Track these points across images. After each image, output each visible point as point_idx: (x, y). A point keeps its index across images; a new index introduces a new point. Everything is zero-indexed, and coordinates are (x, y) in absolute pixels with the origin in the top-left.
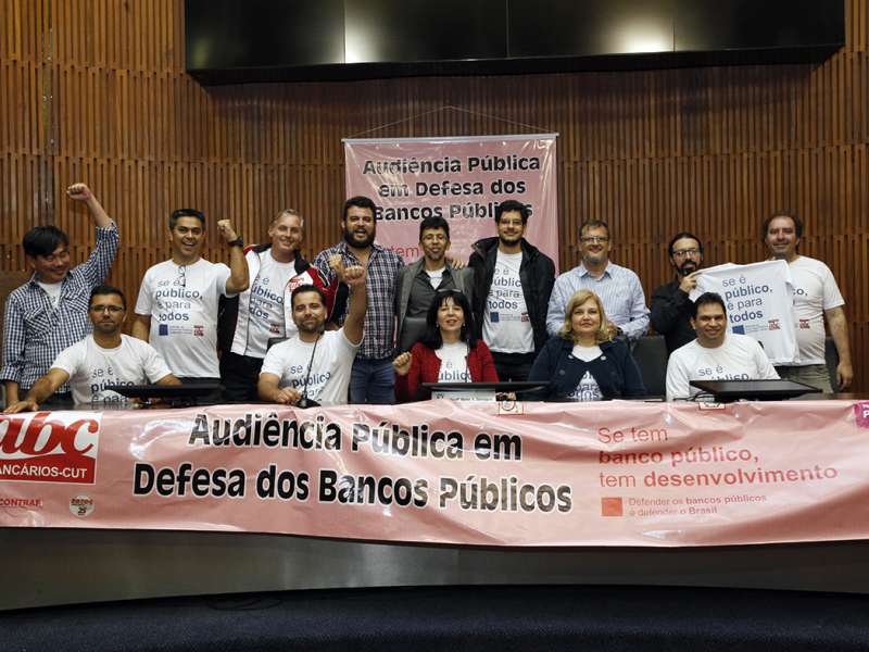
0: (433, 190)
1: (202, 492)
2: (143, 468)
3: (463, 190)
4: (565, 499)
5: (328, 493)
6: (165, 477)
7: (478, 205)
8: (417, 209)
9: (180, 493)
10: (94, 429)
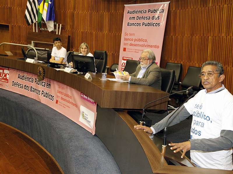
0: (140, 18)
1: (19, 87)
2: (13, 82)
3: (146, 19)
4: (53, 98)
5: (31, 90)
6: (15, 84)
7: (148, 23)
8: (136, 23)
9: (17, 87)
10: (8, 75)
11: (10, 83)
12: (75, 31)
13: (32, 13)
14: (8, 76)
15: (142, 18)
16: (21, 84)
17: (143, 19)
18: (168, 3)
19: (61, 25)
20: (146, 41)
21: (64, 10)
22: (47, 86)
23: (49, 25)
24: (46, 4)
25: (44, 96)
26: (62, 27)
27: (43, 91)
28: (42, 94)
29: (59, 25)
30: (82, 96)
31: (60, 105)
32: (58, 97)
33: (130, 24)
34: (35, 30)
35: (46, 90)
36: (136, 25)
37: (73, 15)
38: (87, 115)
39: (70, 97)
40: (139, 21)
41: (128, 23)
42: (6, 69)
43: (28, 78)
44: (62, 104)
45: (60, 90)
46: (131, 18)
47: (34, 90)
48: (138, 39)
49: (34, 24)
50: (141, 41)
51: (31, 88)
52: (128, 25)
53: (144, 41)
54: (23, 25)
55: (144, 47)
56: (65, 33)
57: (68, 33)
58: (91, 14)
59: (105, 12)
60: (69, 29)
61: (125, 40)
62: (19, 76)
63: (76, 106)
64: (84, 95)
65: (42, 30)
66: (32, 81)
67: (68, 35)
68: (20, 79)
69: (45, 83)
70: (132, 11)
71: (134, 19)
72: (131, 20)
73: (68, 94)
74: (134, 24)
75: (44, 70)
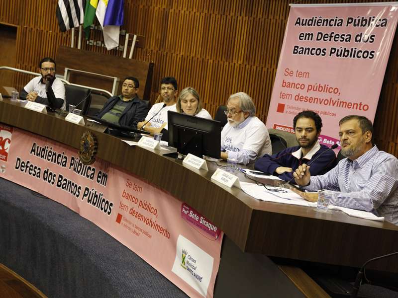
0: (325, 37)
1: (30, 174)
2: (19, 159)
3: (340, 39)
4: (110, 209)
5: (59, 184)
6: (23, 165)
7: (345, 49)
8: (314, 49)
9: (26, 172)
10: (9, 142)
11: (11, 162)
12: (167, 53)
14: (7, 146)
15: (331, 37)
16: (36, 168)
17: (333, 38)
19: (135, 37)
20: (336, 91)
21: (147, 5)
22: (99, 179)
23: (110, 35)
26: (136, 43)
27: (87, 189)
28: (85, 195)
29: (131, 37)
30: (186, 212)
31: (125, 226)
32: (122, 206)
33: (299, 50)
34: (75, 43)
35: (95, 187)
36: (314, 52)
37: (165, 17)
39: (152, 210)
40: (321, 44)
41: (295, 47)
42: (6, 130)
43: (55, 154)
44: (131, 226)
45: (131, 191)
46: (302, 35)
47: (66, 184)
48: (317, 86)
49: (75, 31)
50: (324, 91)
51: (60, 179)
52: (296, 51)
53: (332, 92)
54: (50, 30)
55: (330, 105)
56: (142, 56)
57: (150, 57)
58: (207, 18)
59: (240, 16)
60: (152, 48)
61: (283, 86)
62: (34, 149)
63: (168, 234)
64: (191, 211)
65: (91, 46)
66: (64, 163)
67: (149, 62)
68: (35, 154)
69: (93, 171)
70: (306, 20)
71: (311, 39)
72: (302, 39)
73: (148, 203)
74: (309, 51)
75: (96, 142)
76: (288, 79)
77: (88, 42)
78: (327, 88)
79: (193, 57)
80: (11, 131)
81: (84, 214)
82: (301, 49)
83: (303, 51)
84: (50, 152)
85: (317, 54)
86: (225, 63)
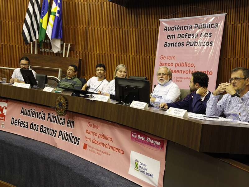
0: (182, 36)
1: (21, 126)
2: (13, 118)
3: (192, 36)
4: (78, 142)
5: (41, 130)
6: (16, 121)
7: (195, 41)
8: (177, 43)
9: (18, 125)
10: (6, 108)
11: (8, 120)
12: (89, 53)
13: (31, 29)
14: (5, 111)
15: (186, 35)
16: (25, 122)
17: (187, 36)
18: (224, 15)
19: (69, 45)
20: (192, 65)
21: (75, 26)
22: (68, 125)
23: (55, 44)
24: (52, 17)
25: (62, 138)
26: (70, 48)
27: (61, 131)
28: (60, 135)
29: (67, 45)
30: (135, 136)
31: (90, 150)
32: (86, 139)
34: (33, 51)
35: (67, 129)
36: (177, 45)
38: (144, 165)
39: (109, 139)
40: (181, 40)
41: (165, 43)
42: (3, 101)
43: (37, 113)
44: (94, 150)
45: (91, 129)
46: (169, 36)
47: (46, 130)
48: (181, 64)
49: (33, 44)
50: (185, 66)
51: (42, 127)
52: (166, 45)
53: (190, 66)
54: (17, 45)
55: (189, 73)
56: (74, 56)
57: (79, 56)
58: (111, 31)
59: (131, 28)
60: (80, 50)
61: (160, 65)
62: (22, 111)
63: (122, 151)
64: (139, 135)
65: (43, 52)
66: (44, 118)
67: (79, 58)
68: (23, 114)
69: (64, 120)
70: (170, 28)
71: (174, 38)
72: (169, 38)
73: (105, 135)
74: (174, 44)
75: (66, 101)
76: (163, 61)
77: (41, 50)
78: (187, 64)
79: (104, 54)
80: (7, 102)
81: (60, 146)
82: (169, 44)
83: (170, 45)
84: (34, 112)
85: (178, 46)
86: (124, 55)
